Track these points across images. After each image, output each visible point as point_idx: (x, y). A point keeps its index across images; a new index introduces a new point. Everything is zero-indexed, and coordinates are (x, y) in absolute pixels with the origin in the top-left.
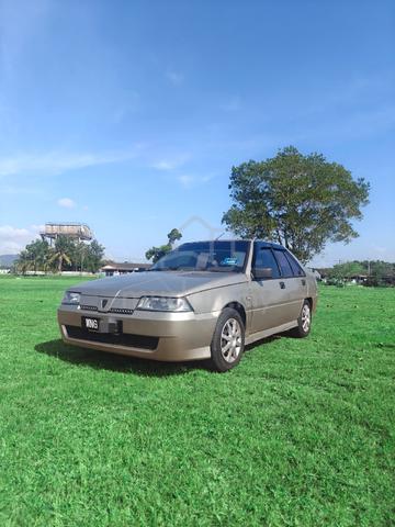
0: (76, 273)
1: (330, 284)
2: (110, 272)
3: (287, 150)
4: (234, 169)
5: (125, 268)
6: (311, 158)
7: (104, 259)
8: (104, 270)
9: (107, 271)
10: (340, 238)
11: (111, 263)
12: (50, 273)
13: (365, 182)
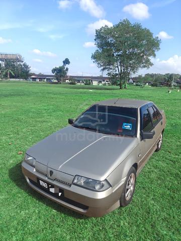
0: (17, 80)
1: (137, 85)
2: (34, 79)
3: (124, 21)
4: (97, 31)
5: (41, 77)
6: (135, 25)
7: (30, 72)
8: (31, 78)
9: (33, 78)
10: (144, 67)
11: (34, 74)
12: (4, 80)
13: (159, 39)
